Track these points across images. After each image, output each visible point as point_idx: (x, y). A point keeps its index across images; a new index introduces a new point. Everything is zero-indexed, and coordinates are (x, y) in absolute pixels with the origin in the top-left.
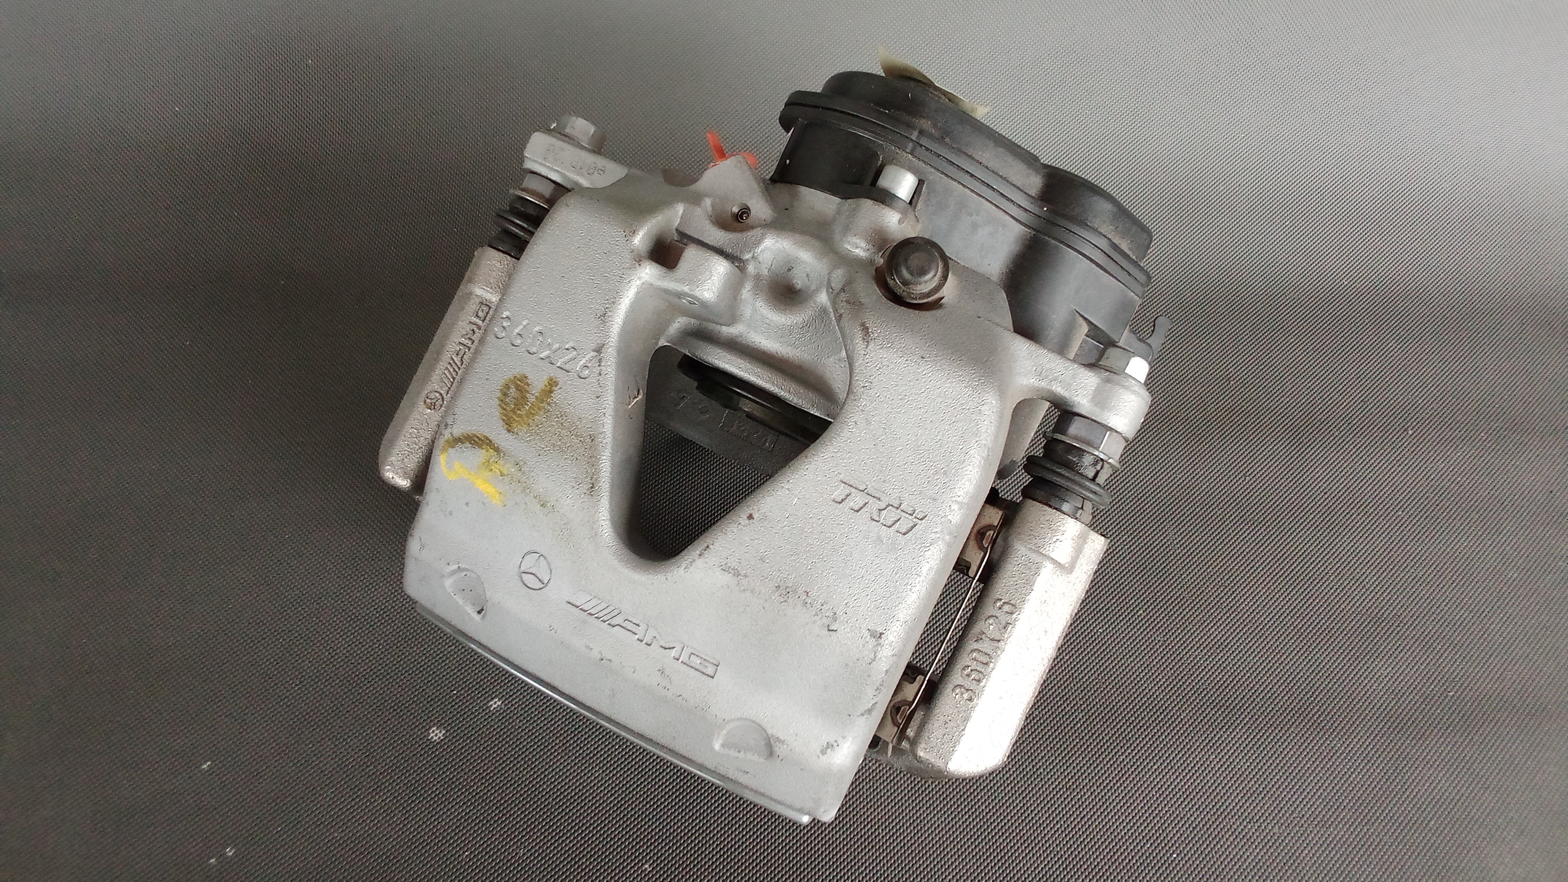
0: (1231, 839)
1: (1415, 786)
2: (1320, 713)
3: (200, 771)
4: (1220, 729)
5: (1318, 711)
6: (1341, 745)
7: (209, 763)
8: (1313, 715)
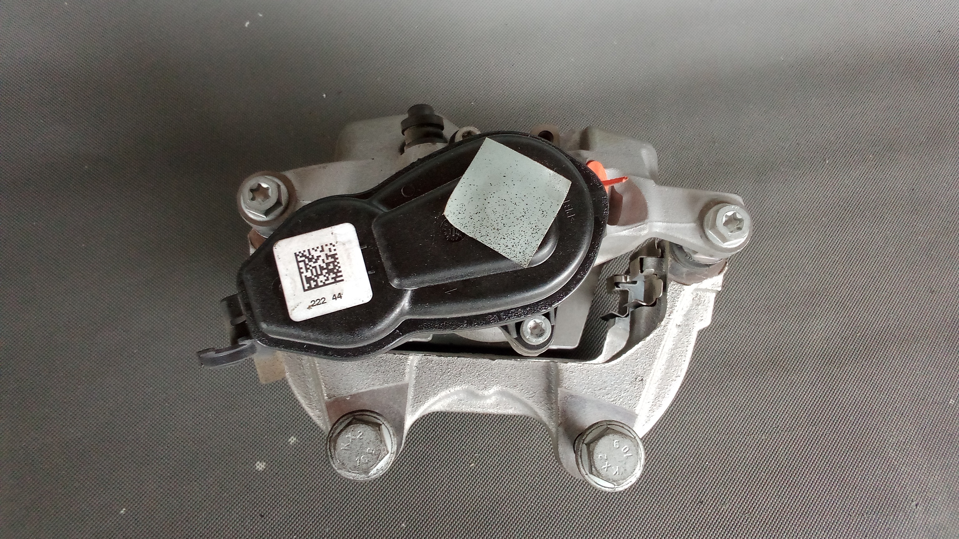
0: (739, 447)
1: (841, 397)
2: (784, 360)
3: (120, 515)
4: (727, 380)
5: (783, 358)
6: (797, 378)
7: (124, 509)
8: (780, 362)
